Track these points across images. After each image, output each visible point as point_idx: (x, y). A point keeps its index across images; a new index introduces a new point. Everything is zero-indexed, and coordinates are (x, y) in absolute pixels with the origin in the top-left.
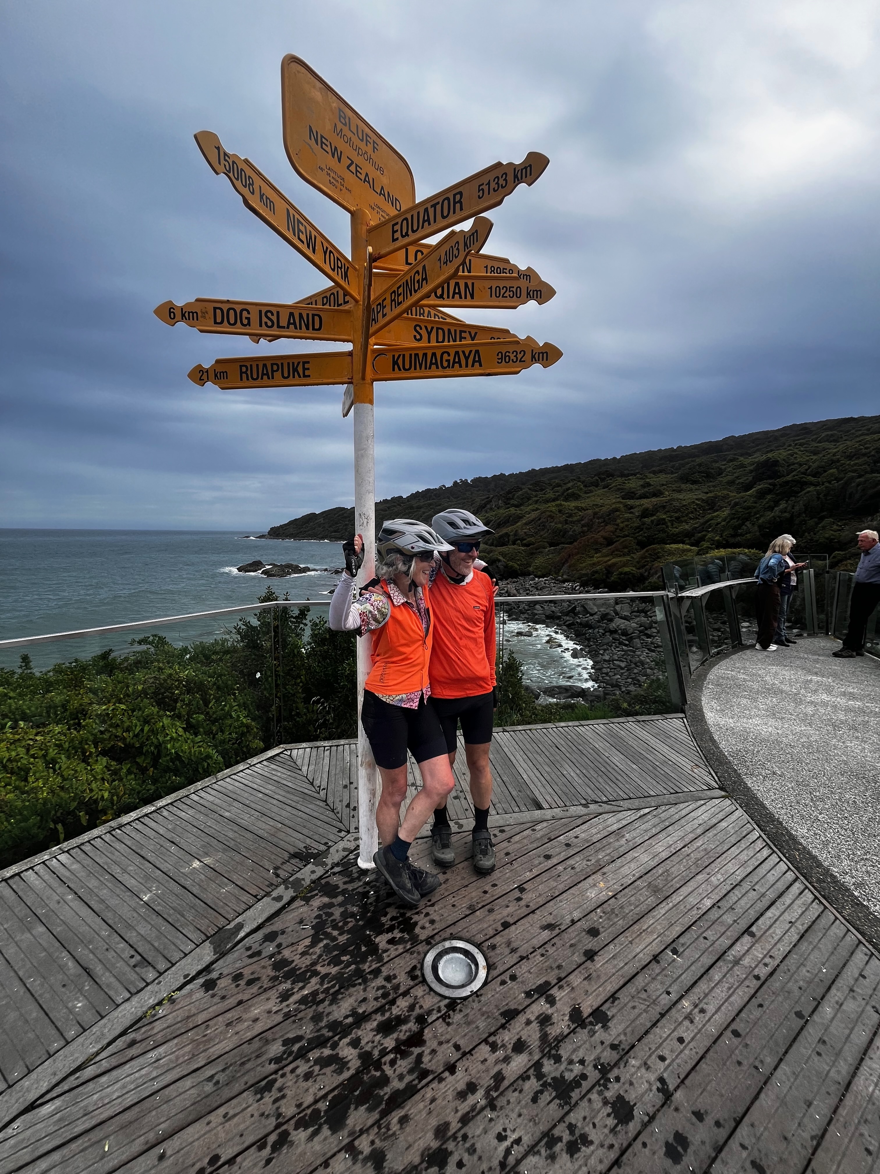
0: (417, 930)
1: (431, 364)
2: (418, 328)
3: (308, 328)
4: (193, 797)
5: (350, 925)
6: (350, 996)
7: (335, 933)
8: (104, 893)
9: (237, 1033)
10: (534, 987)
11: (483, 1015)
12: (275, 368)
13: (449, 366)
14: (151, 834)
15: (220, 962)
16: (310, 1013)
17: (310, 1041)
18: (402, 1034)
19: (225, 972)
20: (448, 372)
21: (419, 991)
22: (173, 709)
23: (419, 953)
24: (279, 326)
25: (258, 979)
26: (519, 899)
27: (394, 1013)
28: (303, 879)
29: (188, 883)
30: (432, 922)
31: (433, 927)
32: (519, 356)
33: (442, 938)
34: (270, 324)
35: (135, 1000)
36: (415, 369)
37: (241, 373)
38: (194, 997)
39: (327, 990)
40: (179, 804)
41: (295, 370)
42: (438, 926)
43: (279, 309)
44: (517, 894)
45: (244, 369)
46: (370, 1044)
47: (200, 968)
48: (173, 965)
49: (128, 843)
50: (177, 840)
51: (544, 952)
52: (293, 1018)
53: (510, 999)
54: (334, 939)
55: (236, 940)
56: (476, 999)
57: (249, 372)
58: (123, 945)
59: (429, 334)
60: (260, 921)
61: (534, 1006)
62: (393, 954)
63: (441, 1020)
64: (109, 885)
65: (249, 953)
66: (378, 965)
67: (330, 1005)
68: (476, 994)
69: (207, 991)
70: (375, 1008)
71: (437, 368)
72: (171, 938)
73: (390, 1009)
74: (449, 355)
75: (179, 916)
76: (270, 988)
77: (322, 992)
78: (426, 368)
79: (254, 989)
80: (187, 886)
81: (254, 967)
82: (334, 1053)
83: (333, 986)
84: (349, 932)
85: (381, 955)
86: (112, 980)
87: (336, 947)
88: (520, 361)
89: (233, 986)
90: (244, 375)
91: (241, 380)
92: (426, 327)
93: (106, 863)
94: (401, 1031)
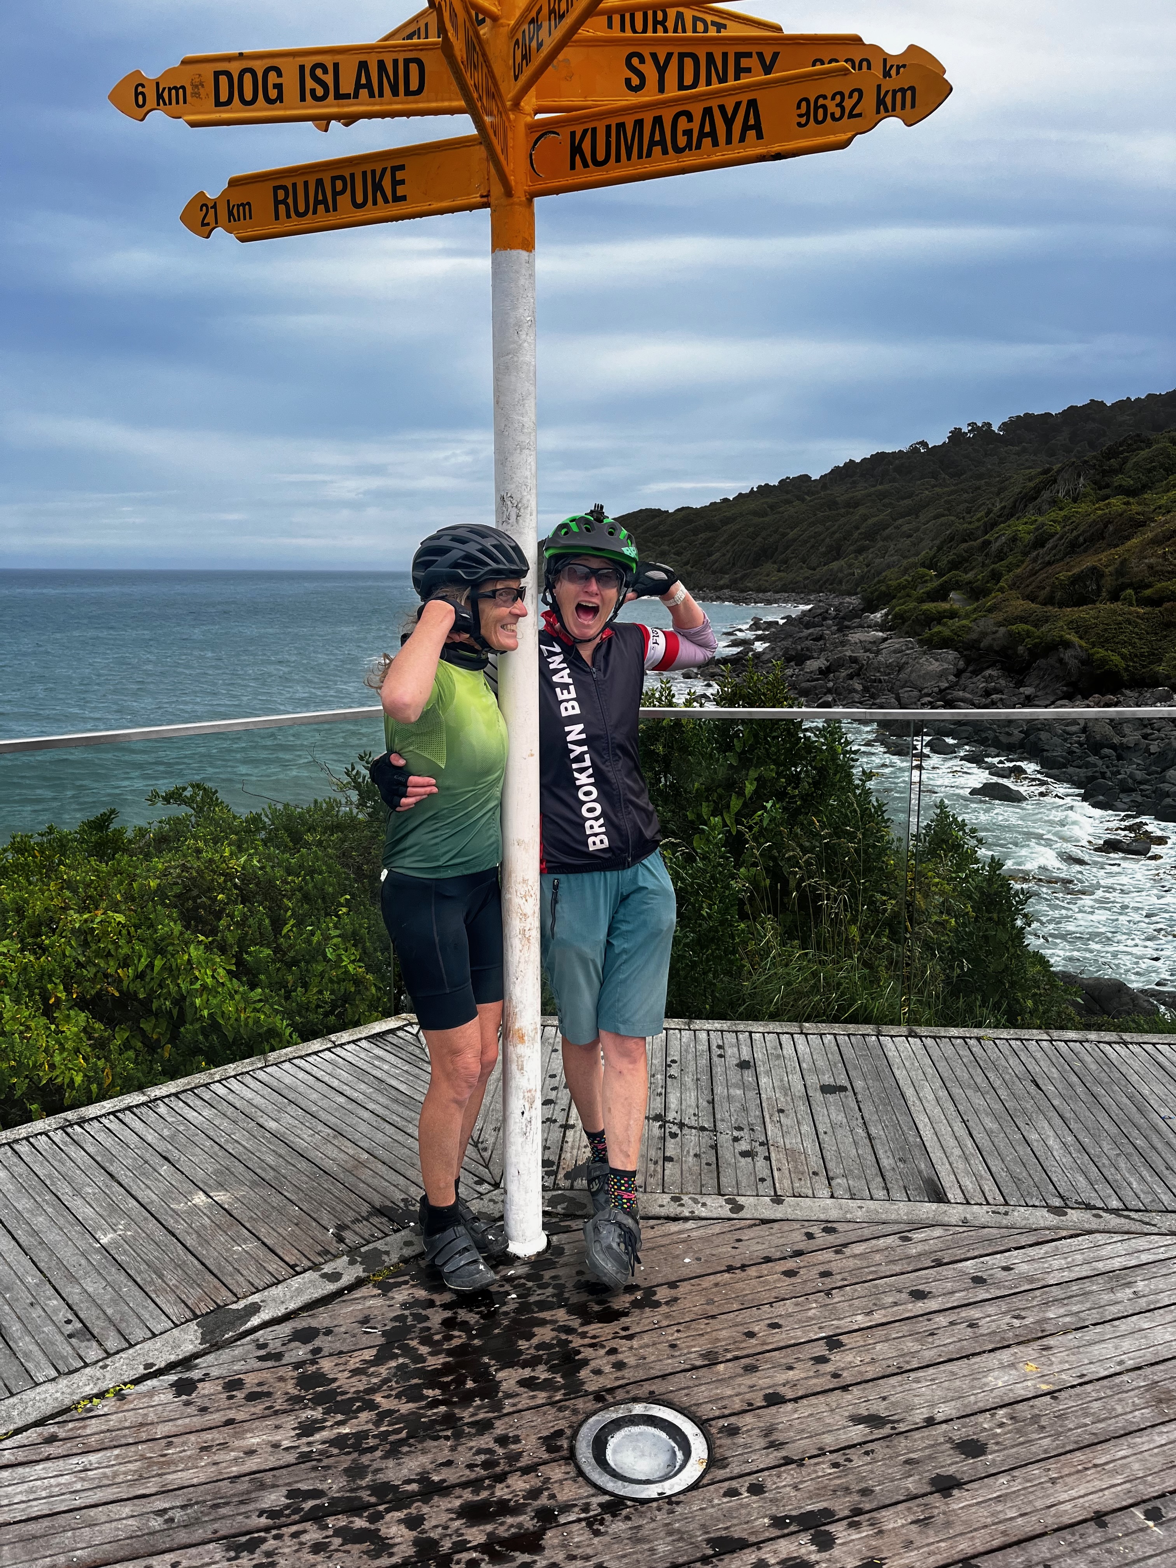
0: (584, 1373)
1: (652, 143)
2: (635, 61)
3: (395, 93)
4: (218, 1088)
5: (456, 1342)
6: (424, 1452)
7: (424, 1350)
8: (40, 1221)
9: (216, 1464)
10: (794, 1513)
11: (670, 1533)
12: (339, 185)
13: (689, 145)
14: (132, 1139)
15: (210, 1358)
16: (346, 1461)
17: (334, 1501)
18: (502, 1529)
19: (215, 1372)
20: (689, 159)
21: (556, 1472)
22: (214, 932)
23: (575, 1412)
24: (338, 96)
25: (268, 1394)
26: (821, 1360)
27: (498, 1493)
28: (387, 1253)
29: (180, 1228)
30: (619, 1366)
31: (619, 1374)
32: (848, 104)
33: (631, 1395)
34: (320, 92)
35: (63, 1382)
36: (618, 160)
37: (277, 203)
38: (156, 1398)
39: (384, 1436)
40: (190, 1098)
41: (378, 187)
42: (629, 1374)
43: (338, 58)
44: (821, 1349)
45: (281, 194)
46: (440, 1530)
47: (173, 1358)
48: (131, 1346)
49: (91, 1150)
50: (175, 1155)
51: (841, 1461)
52: (314, 1463)
53: (735, 1521)
54: (421, 1359)
55: (243, 1329)
56: (667, 1507)
57: (290, 201)
58: (55, 1302)
59: (662, 70)
60: (292, 1306)
61: (782, 1542)
62: (524, 1401)
63: (584, 1524)
64: (50, 1210)
65: (262, 1353)
66: (491, 1415)
67: (383, 1458)
68: (670, 1500)
69: (178, 1394)
70: (464, 1479)
71: (665, 152)
72: (135, 1307)
73: (491, 1487)
74: (690, 119)
75: (154, 1276)
76: (285, 1412)
77: (374, 1437)
78: (640, 156)
79: (258, 1408)
80: (177, 1232)
81: (265, 1375)
82: (373, 1527)
83: (398, 1431)
84: (450, 1353)
85: (500, 1400)
86: (34, 1348)
87: (421, 1373)
88: (851, 116)
89: (224, 1396)
90: (282, 208)
91: (277, 218)
92: (654, 56)
93: (50, 1176)
94: (502, 1524)
